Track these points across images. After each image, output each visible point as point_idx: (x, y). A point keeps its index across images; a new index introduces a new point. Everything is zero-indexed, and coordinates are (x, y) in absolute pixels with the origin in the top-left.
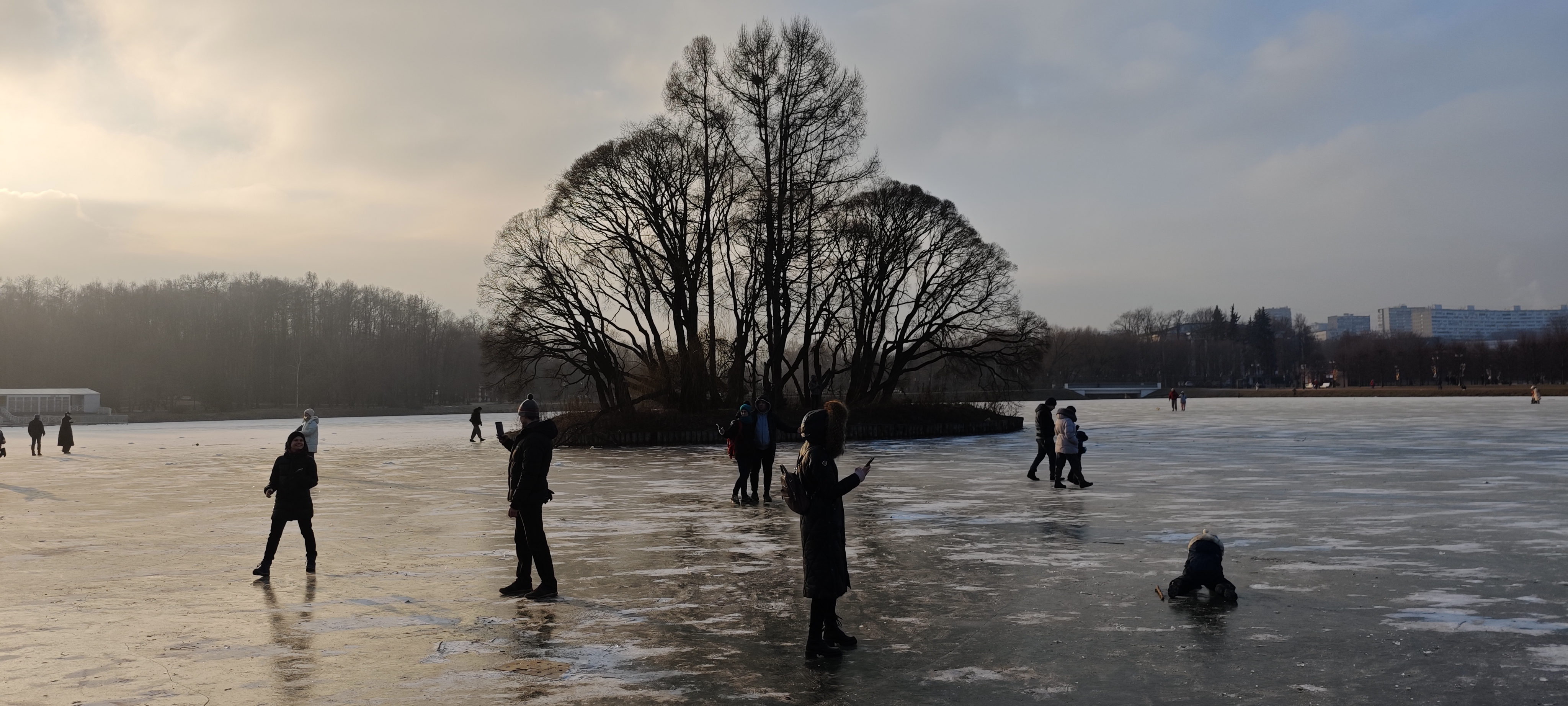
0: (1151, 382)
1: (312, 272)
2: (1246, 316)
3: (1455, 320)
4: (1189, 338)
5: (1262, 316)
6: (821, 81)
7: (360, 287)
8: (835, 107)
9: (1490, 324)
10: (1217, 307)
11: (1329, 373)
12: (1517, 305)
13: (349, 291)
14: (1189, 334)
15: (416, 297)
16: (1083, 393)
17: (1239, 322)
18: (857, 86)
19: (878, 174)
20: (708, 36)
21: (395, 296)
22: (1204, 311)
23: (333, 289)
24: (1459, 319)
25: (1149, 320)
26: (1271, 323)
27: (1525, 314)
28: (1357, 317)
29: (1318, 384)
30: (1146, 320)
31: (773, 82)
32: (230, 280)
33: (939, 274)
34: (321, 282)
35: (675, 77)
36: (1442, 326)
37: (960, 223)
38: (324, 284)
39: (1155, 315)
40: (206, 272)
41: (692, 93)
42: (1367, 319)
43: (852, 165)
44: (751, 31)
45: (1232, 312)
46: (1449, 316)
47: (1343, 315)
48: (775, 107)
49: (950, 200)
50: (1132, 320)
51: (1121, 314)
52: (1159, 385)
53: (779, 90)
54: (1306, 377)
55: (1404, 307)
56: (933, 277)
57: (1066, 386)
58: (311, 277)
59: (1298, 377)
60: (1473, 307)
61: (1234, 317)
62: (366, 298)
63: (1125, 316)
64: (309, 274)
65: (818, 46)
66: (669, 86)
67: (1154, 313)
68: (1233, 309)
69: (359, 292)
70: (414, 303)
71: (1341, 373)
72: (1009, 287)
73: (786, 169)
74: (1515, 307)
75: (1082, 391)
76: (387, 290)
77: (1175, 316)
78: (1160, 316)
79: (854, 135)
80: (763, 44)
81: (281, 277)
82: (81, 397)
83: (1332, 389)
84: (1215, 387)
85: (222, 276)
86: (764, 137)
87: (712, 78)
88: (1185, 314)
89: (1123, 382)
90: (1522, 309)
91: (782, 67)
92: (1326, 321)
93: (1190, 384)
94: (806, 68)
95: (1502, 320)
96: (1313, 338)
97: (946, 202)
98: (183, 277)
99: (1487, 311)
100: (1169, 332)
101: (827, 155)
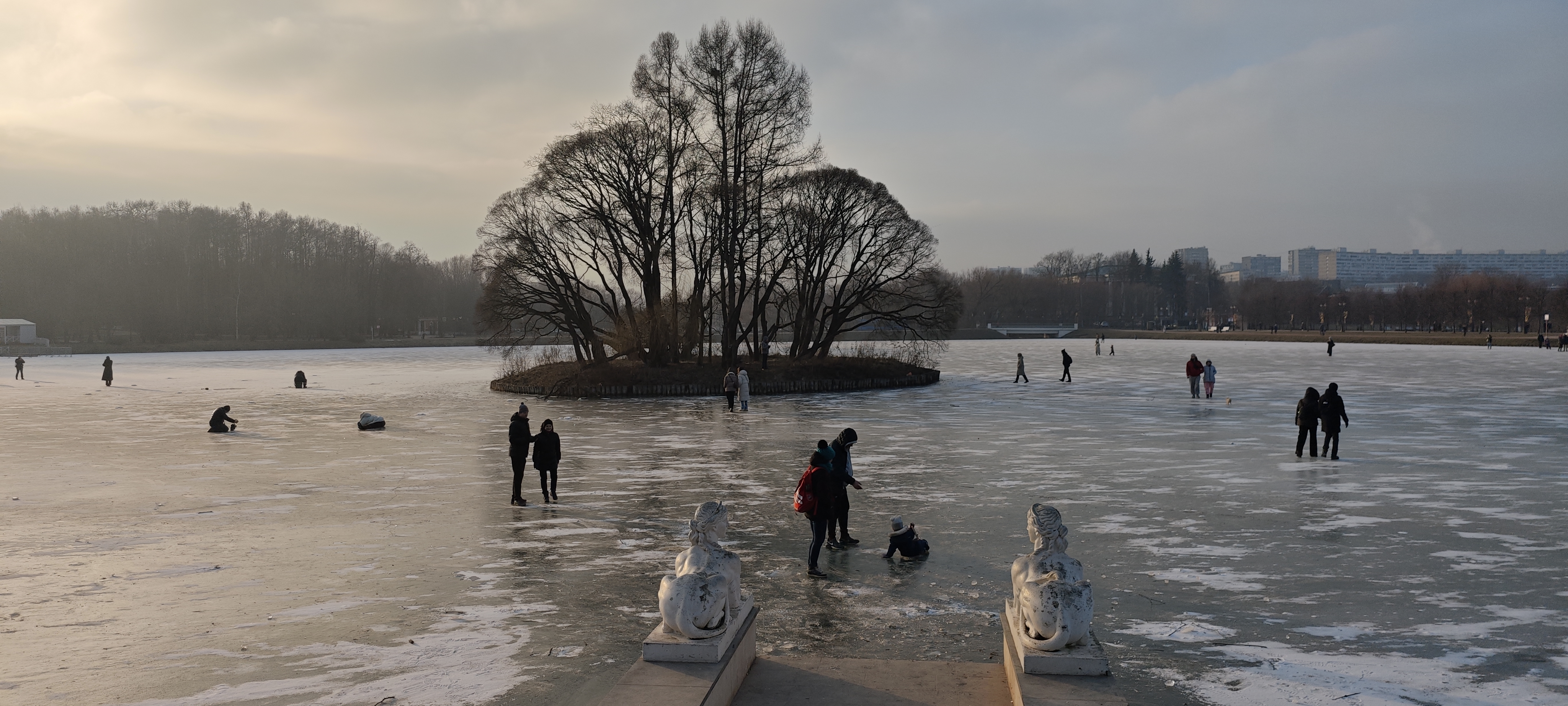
0: (1069, 323)
1: (246, 202)
2: (1161, 258)
3: (1359, 262)
4: (1107, 279)
5: (1175, 260)
6: (771, 78)
7: (294, 217)
8: (784, 98)
9: (1390, 267)
10: (1134, 250)
11: (1231, 316)
12: (1416, 249)
13: (283, 221)
14: (1107, 276)
15: (352, 228)
16: (1005, 333)
17: (1154, 265)
18: (803, 82)
19: (820, 159)
20: (672, 32)
21: (331, 228)
22: (1122, 255)
23: (267, 219)
24: (1361, 262)
25: (1070, 262)
26: (1183, 267)
27: (1423, 258)
28: (1269, 258)
29: (1220, 328)
30: (1067, 262)
31: (730, 78)
32: (159, 208)
33: (871, 244)
34: (255, 212)
35: (642, 68)
36: (1346, 268)
37: (891, 201)
38: (258, 214)
39: (1076, 257)
40: (134, 200)
41: (659, 84)
42: (1278, 260)
43: (799, 151)
44: (711, 28)
45: (1148, 256)
46: (1353, 258)
47: (1256, 256)
48: (731, 100)
49: (882, 182)
50: (1054, 261)
51: (1044, 256)
52: (1076, 326)
53: (735, 84)
54: (1210, 321)
55: (1312, 249)
56: (867, 246)
57: (989, 326)
58: (245, 207)
59: (1202, 321)
60: (1375, 250)
61: (1149, 260)
62: (300, 228)
63: (1048, 258)
64: (243, 205)
65: (769, 46)
66: (637, 76)
67: (1075, 255)
68: (1149, 253)
69: (293, 223)
70: (351, 235)
71: (1240, 317)
72: (932, 257)
73: (741, 153)
74: (1414, 251)
75: (1003, 331)
76: (323, 221)
77: (1094, 258)
78: (1080, 258)
79: (801, 124)
80: (721, 40)
81: (212, 206)
82: (17, 328)
83: (1232, 333)
84: (1127, 328)
85: (151, 204)
86: (721, 124)
87: (675, 71)
88: (1104, 257)
89: (1043, 323)
90: (1420, 253)
91: (738, 64)
92: (1240, 261)
93: (1106, 324)
94: (760, 64)
95: (1402, 263)
96: (1222, 282)
97: (878, 184)
98: (109, 204)
99: (1389, 254)
100: (1089, 274)
101: (775, 143)
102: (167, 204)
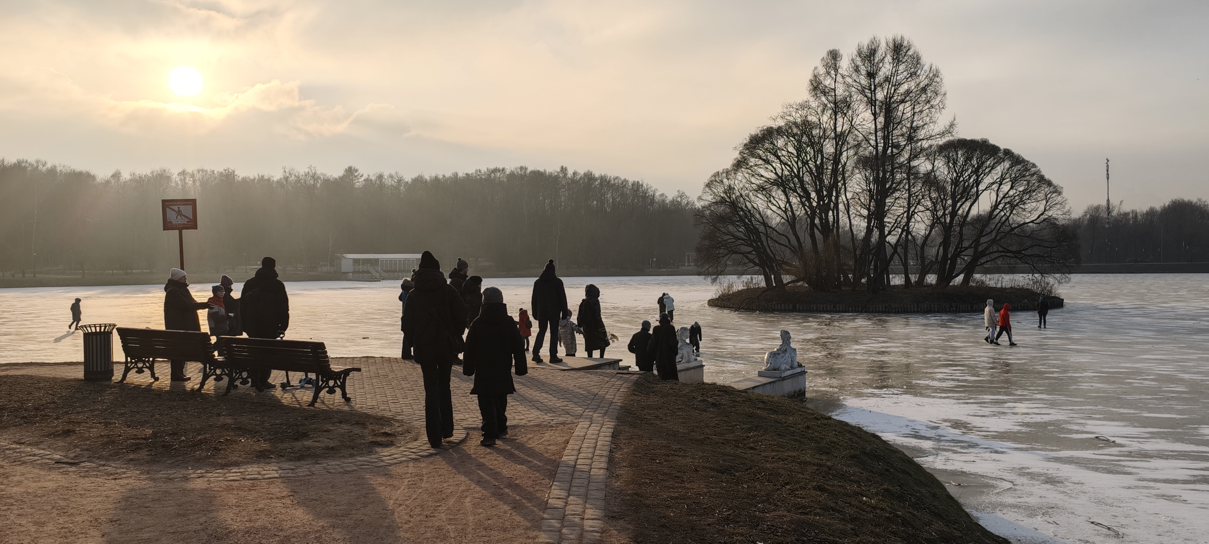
1: (564, 166)
7: (597, 175)
13: (589, 177)
15: (638, 182)
18: (938, 76)
21: (622, 183)
23: (578, 177)
32: (508, 172)
35: (815, 77)
38: (572, 174)
40: (492, 167)
41: (827, 87)
43: (936, 128)
44: (865, 43)
58: (564, 170)
62: (601, 184)
65: (911, 52)
66: (812, 83)
69: (596, 180)
70: (637, 186)
73: (889, 133)
80: (873, 52)
81: (542, 169)
85: (503, 170)
86: (874, 112)
94: (902, 67)
97: (1007, 149)
101: (915, 124)
102: (513, 169)
